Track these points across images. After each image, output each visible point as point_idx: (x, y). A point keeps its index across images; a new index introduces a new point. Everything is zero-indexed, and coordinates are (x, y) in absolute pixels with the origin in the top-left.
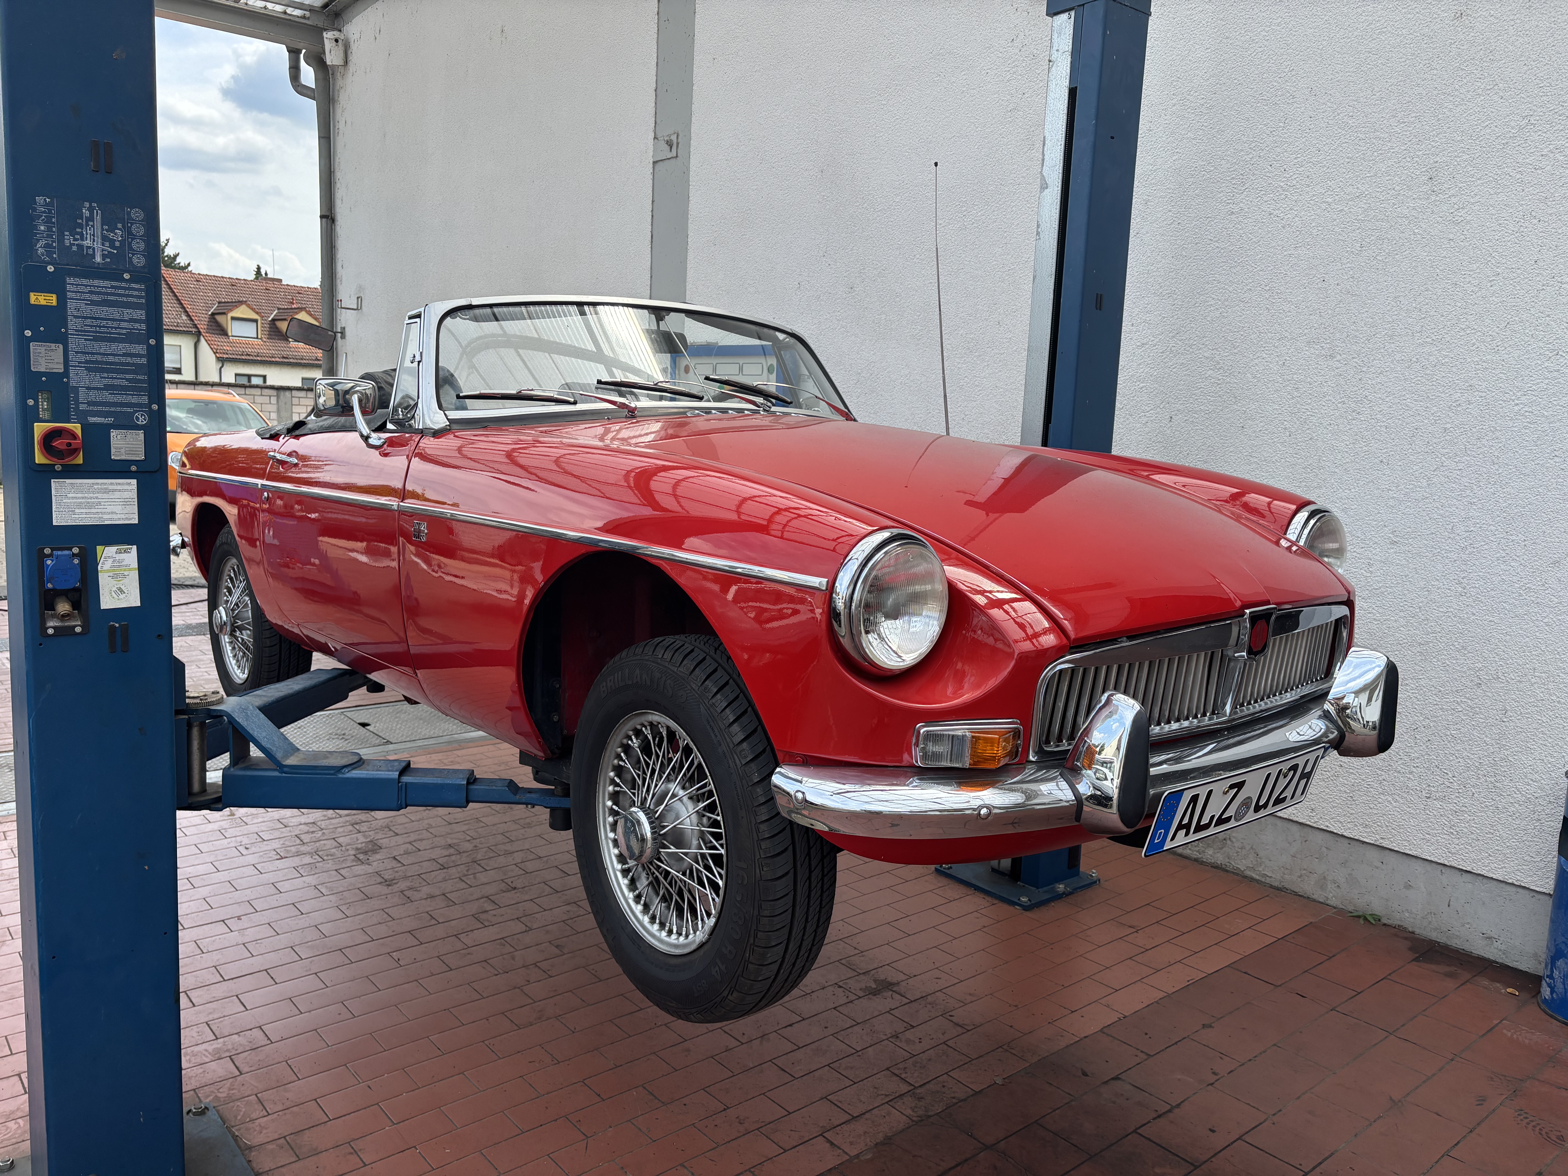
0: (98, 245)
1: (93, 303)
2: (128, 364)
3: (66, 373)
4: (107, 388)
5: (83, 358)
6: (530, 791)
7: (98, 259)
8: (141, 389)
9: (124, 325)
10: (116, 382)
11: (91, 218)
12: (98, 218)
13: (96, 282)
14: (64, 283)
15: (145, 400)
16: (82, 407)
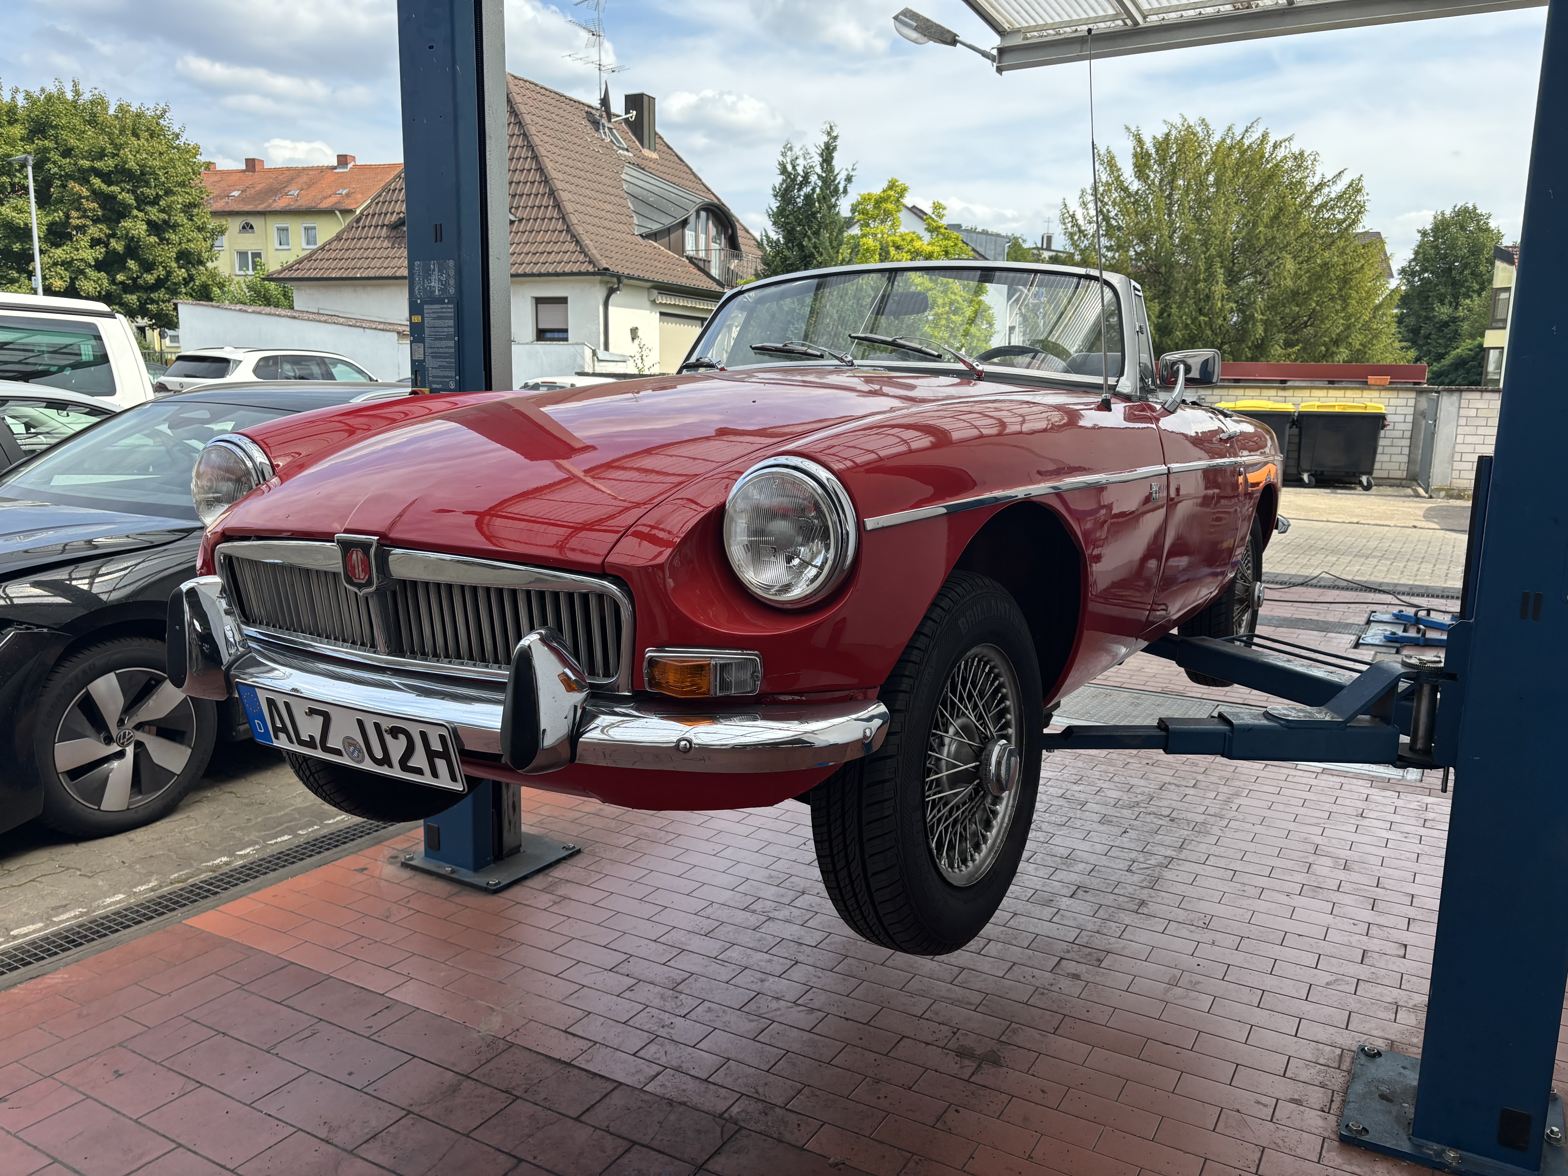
0: (436, 285)
1: (434, 319)
2: (447, 353)
3: (424, 361)
4: (440, 367)
5: (433, 350)
7: (437, 293)
8: (451, 367)
9: (445, 329)
10: (443, 364)
11: (434, 270)
12: (437, 269)
13: (435, 306)
14: (423, 309)
15: (453, 374)
16: (430, 379)
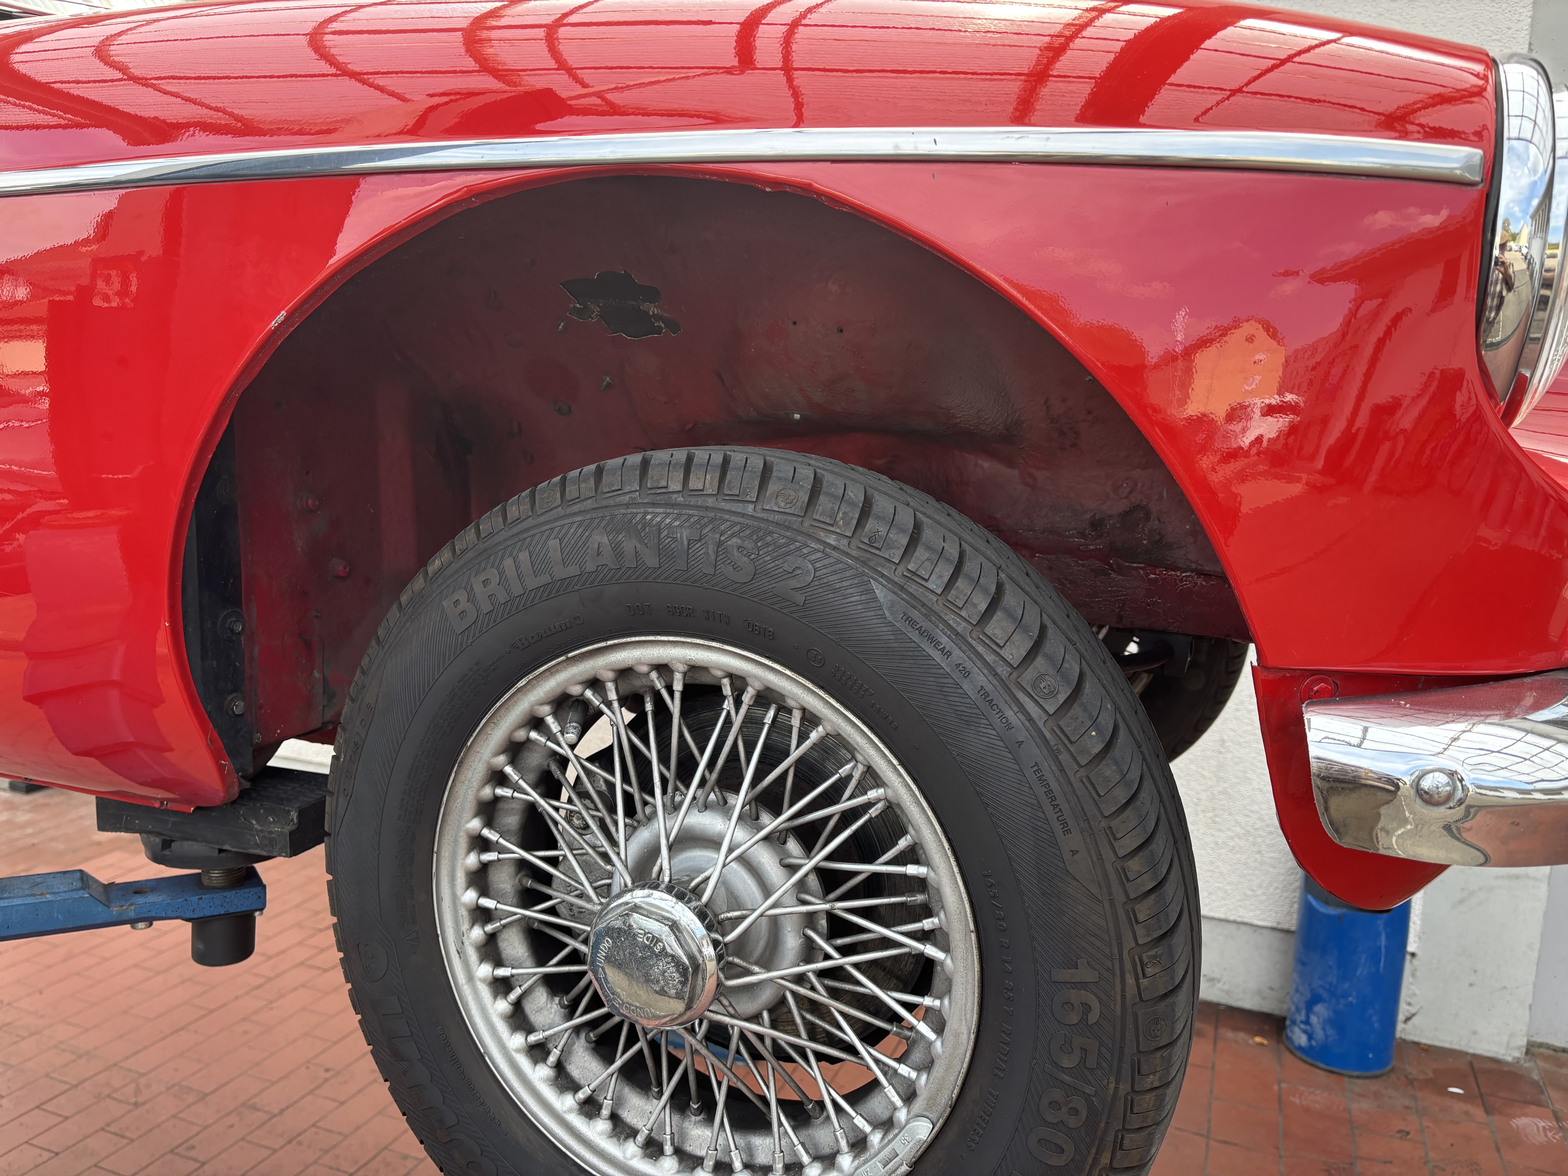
6: (137, 889)
